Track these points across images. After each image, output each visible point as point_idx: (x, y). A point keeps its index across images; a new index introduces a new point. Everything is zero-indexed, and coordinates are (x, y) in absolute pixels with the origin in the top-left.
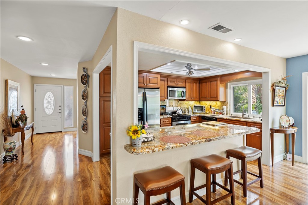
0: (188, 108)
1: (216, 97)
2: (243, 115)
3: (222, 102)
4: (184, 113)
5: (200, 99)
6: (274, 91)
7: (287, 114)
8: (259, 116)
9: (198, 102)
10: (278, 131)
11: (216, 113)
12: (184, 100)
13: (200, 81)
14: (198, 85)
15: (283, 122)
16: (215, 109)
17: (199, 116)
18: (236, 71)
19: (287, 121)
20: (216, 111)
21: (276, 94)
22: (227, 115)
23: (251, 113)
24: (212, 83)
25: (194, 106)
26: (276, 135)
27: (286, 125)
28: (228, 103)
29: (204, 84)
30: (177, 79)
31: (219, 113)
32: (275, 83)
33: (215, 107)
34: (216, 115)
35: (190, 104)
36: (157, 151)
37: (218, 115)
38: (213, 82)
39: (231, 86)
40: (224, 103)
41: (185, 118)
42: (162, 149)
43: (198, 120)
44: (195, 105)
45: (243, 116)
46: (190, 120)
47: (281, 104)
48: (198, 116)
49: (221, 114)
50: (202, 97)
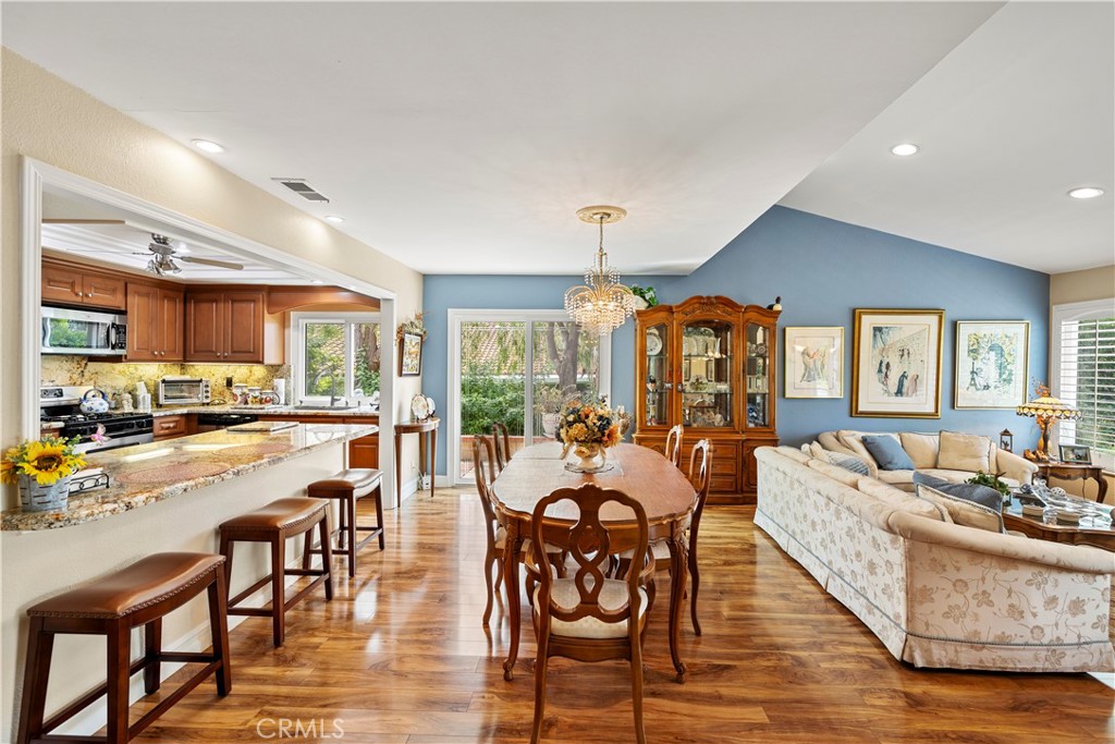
0: (135, 389)
1: (254, 352)
2: (333, 400)
3: (272, 366)
4: (116, 408)
5: (186, 357)
6: (402, 342)
7: (424, 392)
8: (371, 400)
9: (177, 369)
10: (408, 429)
11: (249, 400)
12: (117, 359)
13: (188, 295)
14: (179, 307)
15: (418, 410)
16: (246, 390)
17: (188, 416)
18: (318, 283)
19: (424, 406)
20: (251, 394)
21: (406, 349)
22: (286, 404)
23: (353, 394)
24: (236, 305)
25: (164, 381)
26: (405, 437)
27: (422, 416)
28: (289, 370)
29: (204, 306)
30: (84, 275)
31: (262, 399)
32: (404, 325)
33: (246, 382)
34: (249, 406)
35: (140, 373)
36: (141, 504)
37: (259, 406)
38: (244, 305)
39: (301, 321)
40: (276, 370)
41: (132, 426)
42: (157, 498)
43: (182, 427)
44: (168, 378)
45: (332, 404)
46: (151, 431)
47: (414, 372)
48: (182, 415)
49: (266, 402)
50: (195, 352)
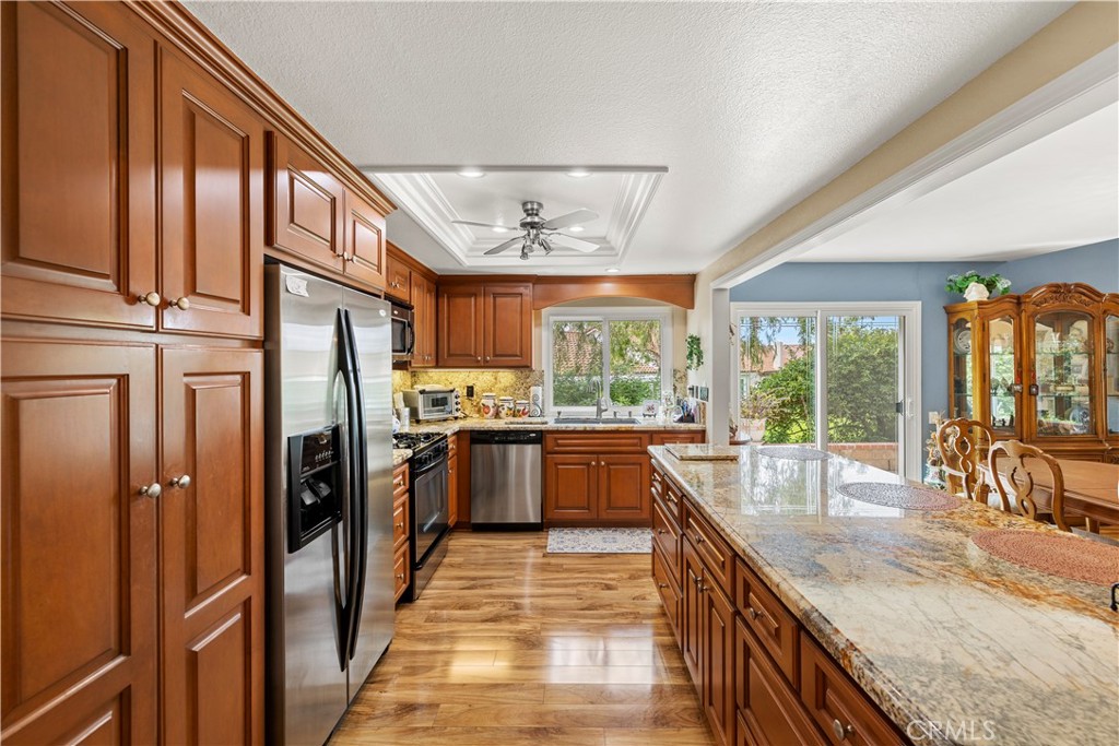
1: (521, 355)
5: (439, 363)
11: (503, 414)
13: (441, 288)
14: (434, 302)
17: (459, 434)
24: (500, 299)
25: (422, 392)
28: (541, 376)
29: (460, 301)
31: (517, 411)
33: (491, 391)
37: (518, 420)
38: (508, 299)
39: (550, 318)
40: (527, 376)
44: (426, 387)
45: (600, 415)
49: (524, 414)
50: (449, 355)
